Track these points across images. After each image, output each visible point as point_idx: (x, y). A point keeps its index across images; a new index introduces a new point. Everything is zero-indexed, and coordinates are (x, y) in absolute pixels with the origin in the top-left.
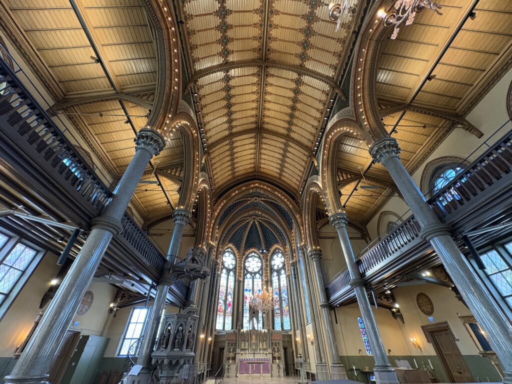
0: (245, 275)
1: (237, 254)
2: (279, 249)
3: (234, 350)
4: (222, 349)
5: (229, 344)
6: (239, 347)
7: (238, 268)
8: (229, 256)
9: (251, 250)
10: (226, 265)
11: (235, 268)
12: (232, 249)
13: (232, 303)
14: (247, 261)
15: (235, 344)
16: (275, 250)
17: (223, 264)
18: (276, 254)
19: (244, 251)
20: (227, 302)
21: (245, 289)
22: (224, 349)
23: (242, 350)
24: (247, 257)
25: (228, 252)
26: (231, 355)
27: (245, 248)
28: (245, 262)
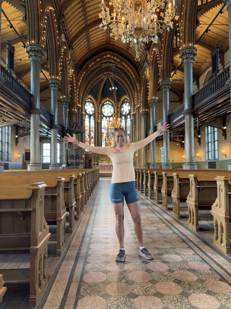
0: (102, 118)
1: (95, 103)
2: (127, 99)
3: (97, 161)
4: (90, 161)
5: (94, 158)
6: (100, 160)
7: (96, 114)
8: (89, 105)
9: (106, 99)
10: (88, 112)
11: (94, 114)
12: (91, 99)
13: (94, 137)
14: (103, 108)
15: (98, 158)
16: (124, 100)
17: (85, 112)
18: (125, 103)
19: (101, 100)
20: (91, 136)
21: (102, 127)
22: (91, 160)
23: (101, 161)
24: (103, 105)
25: (88, 102)
26: (96, 163)
27: (101, 97)
28: (101, 109)
